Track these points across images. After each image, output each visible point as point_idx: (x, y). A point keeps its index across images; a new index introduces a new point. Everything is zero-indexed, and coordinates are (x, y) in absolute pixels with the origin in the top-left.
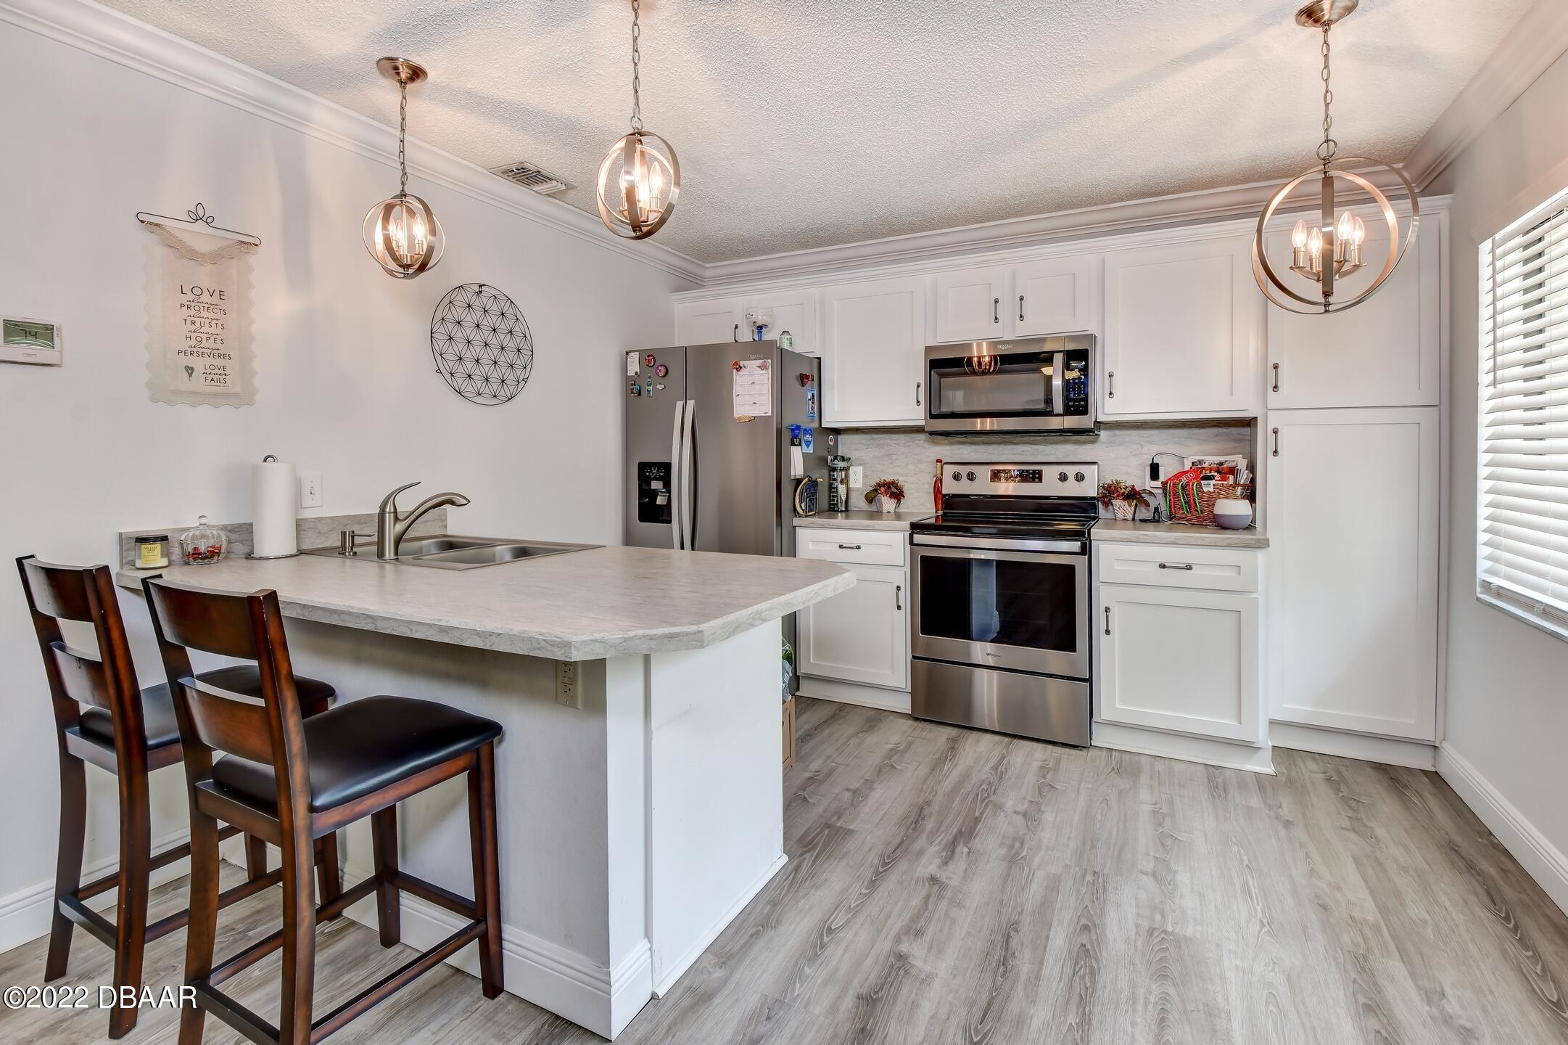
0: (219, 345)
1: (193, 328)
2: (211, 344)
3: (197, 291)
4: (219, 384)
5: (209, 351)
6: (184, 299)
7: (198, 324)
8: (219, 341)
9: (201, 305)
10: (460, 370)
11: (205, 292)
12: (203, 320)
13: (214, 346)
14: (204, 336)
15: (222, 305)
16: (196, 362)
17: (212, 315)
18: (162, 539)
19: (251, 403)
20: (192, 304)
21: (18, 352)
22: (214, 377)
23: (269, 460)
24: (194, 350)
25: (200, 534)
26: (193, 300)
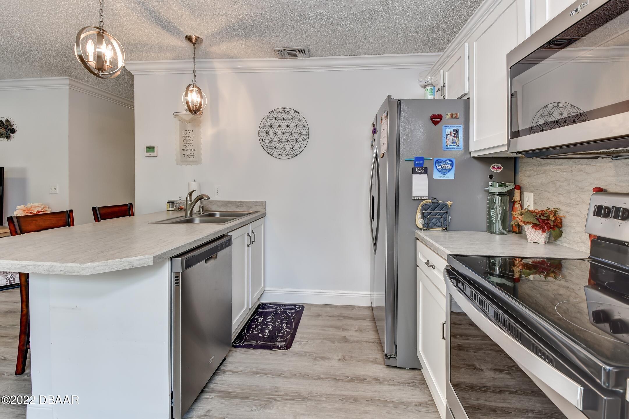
1: (185, 143)
2: (189, 147)
3: (186, 132)
4: (192, 158)
5: (189, 149)
6: (183, 135)
8: (191, 146)
9: (187, 136)
10: (271, 145)
11: (188, 131)
12: (187, 140)
14: (187, 145)
15: (193, 135)
16: (186, 153)
17: (189, 138)
18: (173, 203)
19: (200, 164)
20: (185, 136)
21: (148, 154)
22: (190, 156)
23: (194, 181)
24: (185, 149)
25: (179, 202)
26: (185, 135)
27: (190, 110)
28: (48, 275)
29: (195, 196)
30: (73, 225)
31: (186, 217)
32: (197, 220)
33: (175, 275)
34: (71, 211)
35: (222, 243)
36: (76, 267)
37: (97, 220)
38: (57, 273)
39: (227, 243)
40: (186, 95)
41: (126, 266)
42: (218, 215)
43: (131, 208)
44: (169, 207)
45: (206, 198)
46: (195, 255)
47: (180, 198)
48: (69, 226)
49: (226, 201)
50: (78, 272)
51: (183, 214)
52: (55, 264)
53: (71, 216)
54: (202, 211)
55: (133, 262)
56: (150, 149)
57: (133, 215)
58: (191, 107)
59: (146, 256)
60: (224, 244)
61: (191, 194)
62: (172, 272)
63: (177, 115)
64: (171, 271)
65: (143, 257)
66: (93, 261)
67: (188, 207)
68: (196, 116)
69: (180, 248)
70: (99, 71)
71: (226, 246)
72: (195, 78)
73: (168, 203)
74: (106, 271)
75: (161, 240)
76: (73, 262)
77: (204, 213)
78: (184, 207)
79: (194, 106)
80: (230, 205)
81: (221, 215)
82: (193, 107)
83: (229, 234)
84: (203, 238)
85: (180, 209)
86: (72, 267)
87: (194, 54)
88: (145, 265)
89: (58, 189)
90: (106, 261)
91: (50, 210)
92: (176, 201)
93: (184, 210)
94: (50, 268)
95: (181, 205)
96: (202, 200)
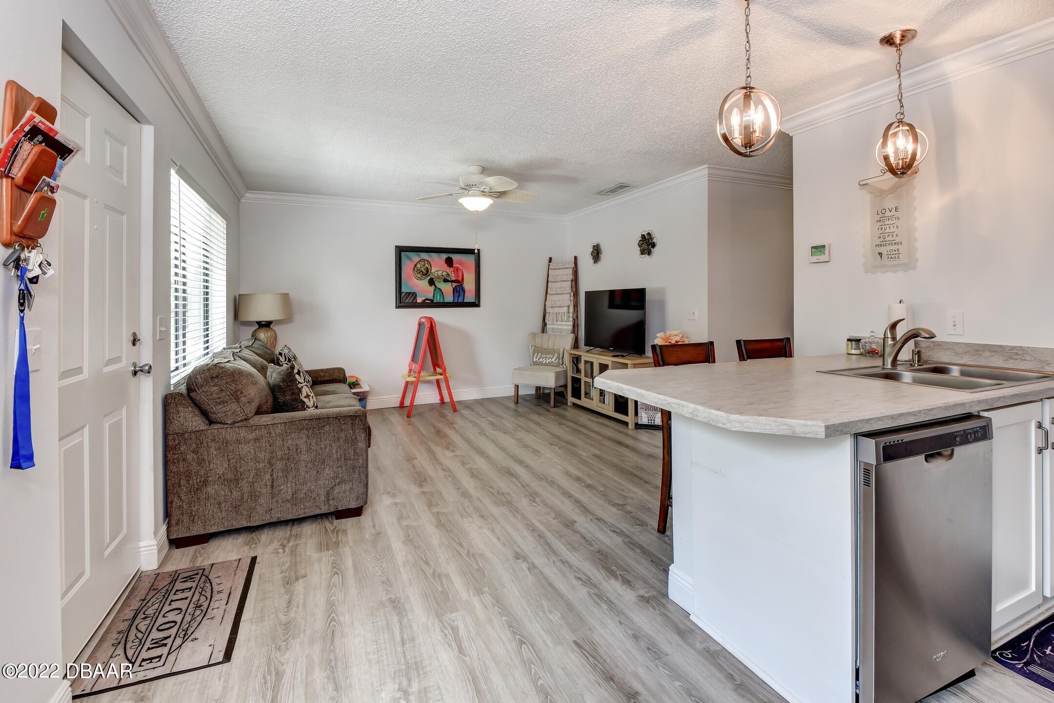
0: (895, 238)
1: (881, 232)
2: (890, 238)
3: (884, 211)
4: (895, 259)
5: (889, 242)
6: (878, 218)
7: (883, 229)
8: (895, 236)
9: (885, 218)
11: (887, 210)
12: (886, 226)
13: (892, 239)
14: (886, 235)
15: (897, 214)
16: (883, 250)
17: (891, 222)
18: (858, 341)
19: (915, 268)
20: (881, 219)
21: (815, 259)
22: (893, 256)
23: (900, 302)
24: (882, 243)
25: (870, 341)
26: (882, 217)
27: (892, 170)
28: (691, 420)
29: (901, 331)
30: (714, 362)
31: (883, 369)
32: (907, 376)
33: (862, 466)
34: (712, 343)
35: (964, 431)
36: (722, 416)
37: (742, 358)
38: (701, 419)
39: (977, 431)
40: (884, 143)
41: (784, 430)
42: (955, 371)
43: (788, 345)
44: (852, 349)
45: (928, 336)
46: (902, 440)
47: (872, 334)
48: (709, 362)
49: (977, 344)
50: (724, 424)
51: (879, 362)
52: (699, 407)
53: (712, 350)
54: (919, 361)
55: (794, 427)
56: (818, 249)
57: (791, 356)
58: (894, 165)
59: (814, 423)
60: (970, 434)
61: (893, 326)
62: (857, 461)
63: (866, 184)
64: (857, 459)
65: (809, 423)
66: (741, 413)
67: (888, 350)
68: (905, 179)
69: (873, 421)
70: (746, 147)
71: (977, 440)
72: (901, 109)
73: (848, 340)
74: (757, 431)
75: (838, 401)
76: (718, 409)
77: (922, 365)
78: (879, 349)
79: (900, 162)
80: (987, 354)
81: (963, 373)
82: (898, 163)
83: (985, 414)
84: (919, 412)
85: (872, 353)
86: (717, 415)
87: (898, 65)
88: (812, 436)
89: (696, 314)
90: (757, 417)
91: (688, 340)
92: (865, 338)
93: (880, 356)
94: (694, 411)
95: (874, 346)
96: (919, 339)
